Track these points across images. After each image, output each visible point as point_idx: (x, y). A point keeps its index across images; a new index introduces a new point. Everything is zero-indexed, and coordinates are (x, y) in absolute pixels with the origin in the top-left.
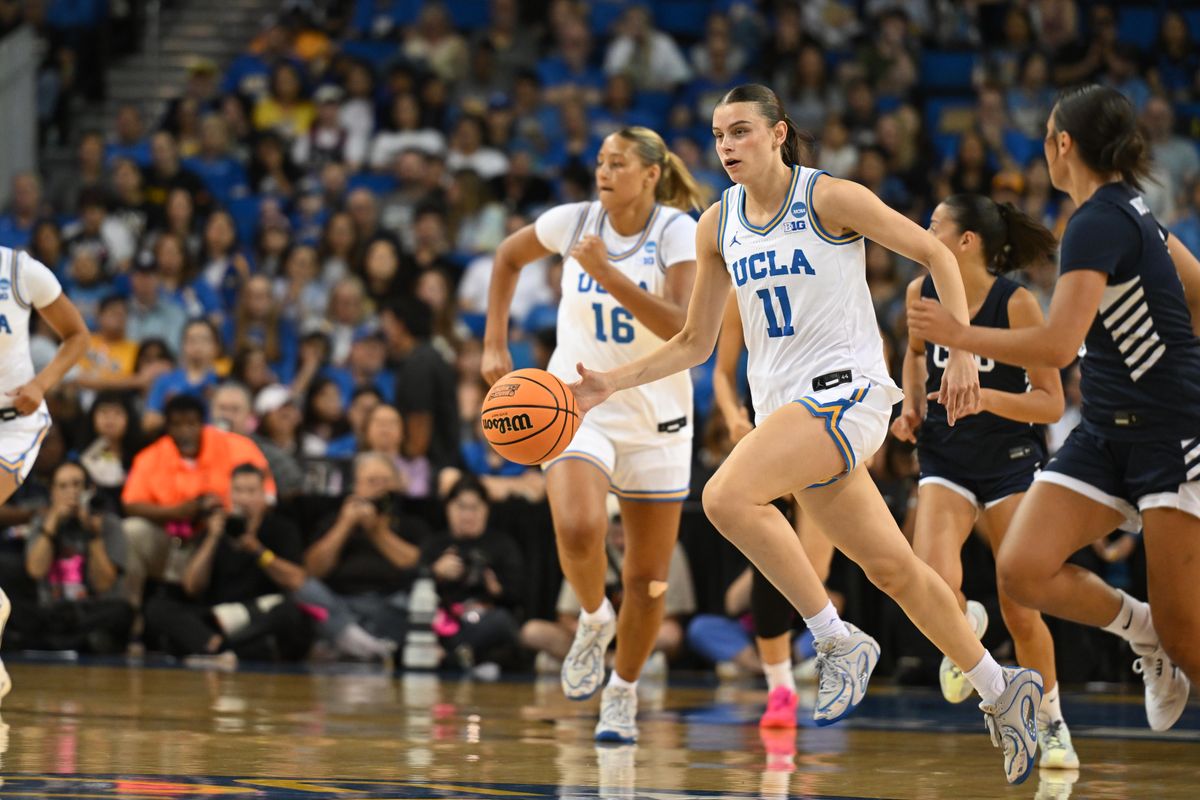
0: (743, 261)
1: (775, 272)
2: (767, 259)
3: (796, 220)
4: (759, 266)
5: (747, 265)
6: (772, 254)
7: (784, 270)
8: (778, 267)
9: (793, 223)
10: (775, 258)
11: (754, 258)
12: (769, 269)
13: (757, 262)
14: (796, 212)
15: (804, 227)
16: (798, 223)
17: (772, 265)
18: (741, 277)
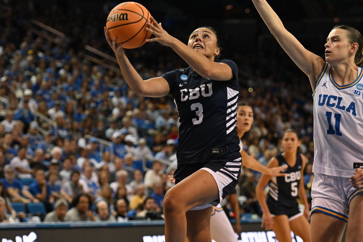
0: (325, 96)
1: (338, 107)
2: (337, 100)
3: (357, 90)
4: (332, 101)
5: (327, 98)
6: (340, 99)
7: (343, 108)
8: (341, 105)
9: (355, 91)
10: (341, 101)
11: (331, 97)
12: (336, 104)
13: (332, 99)
14: (358, 87)
15: (359, 94)
16: (358, 92)
17: (339, 103)
18: (321, 102)
